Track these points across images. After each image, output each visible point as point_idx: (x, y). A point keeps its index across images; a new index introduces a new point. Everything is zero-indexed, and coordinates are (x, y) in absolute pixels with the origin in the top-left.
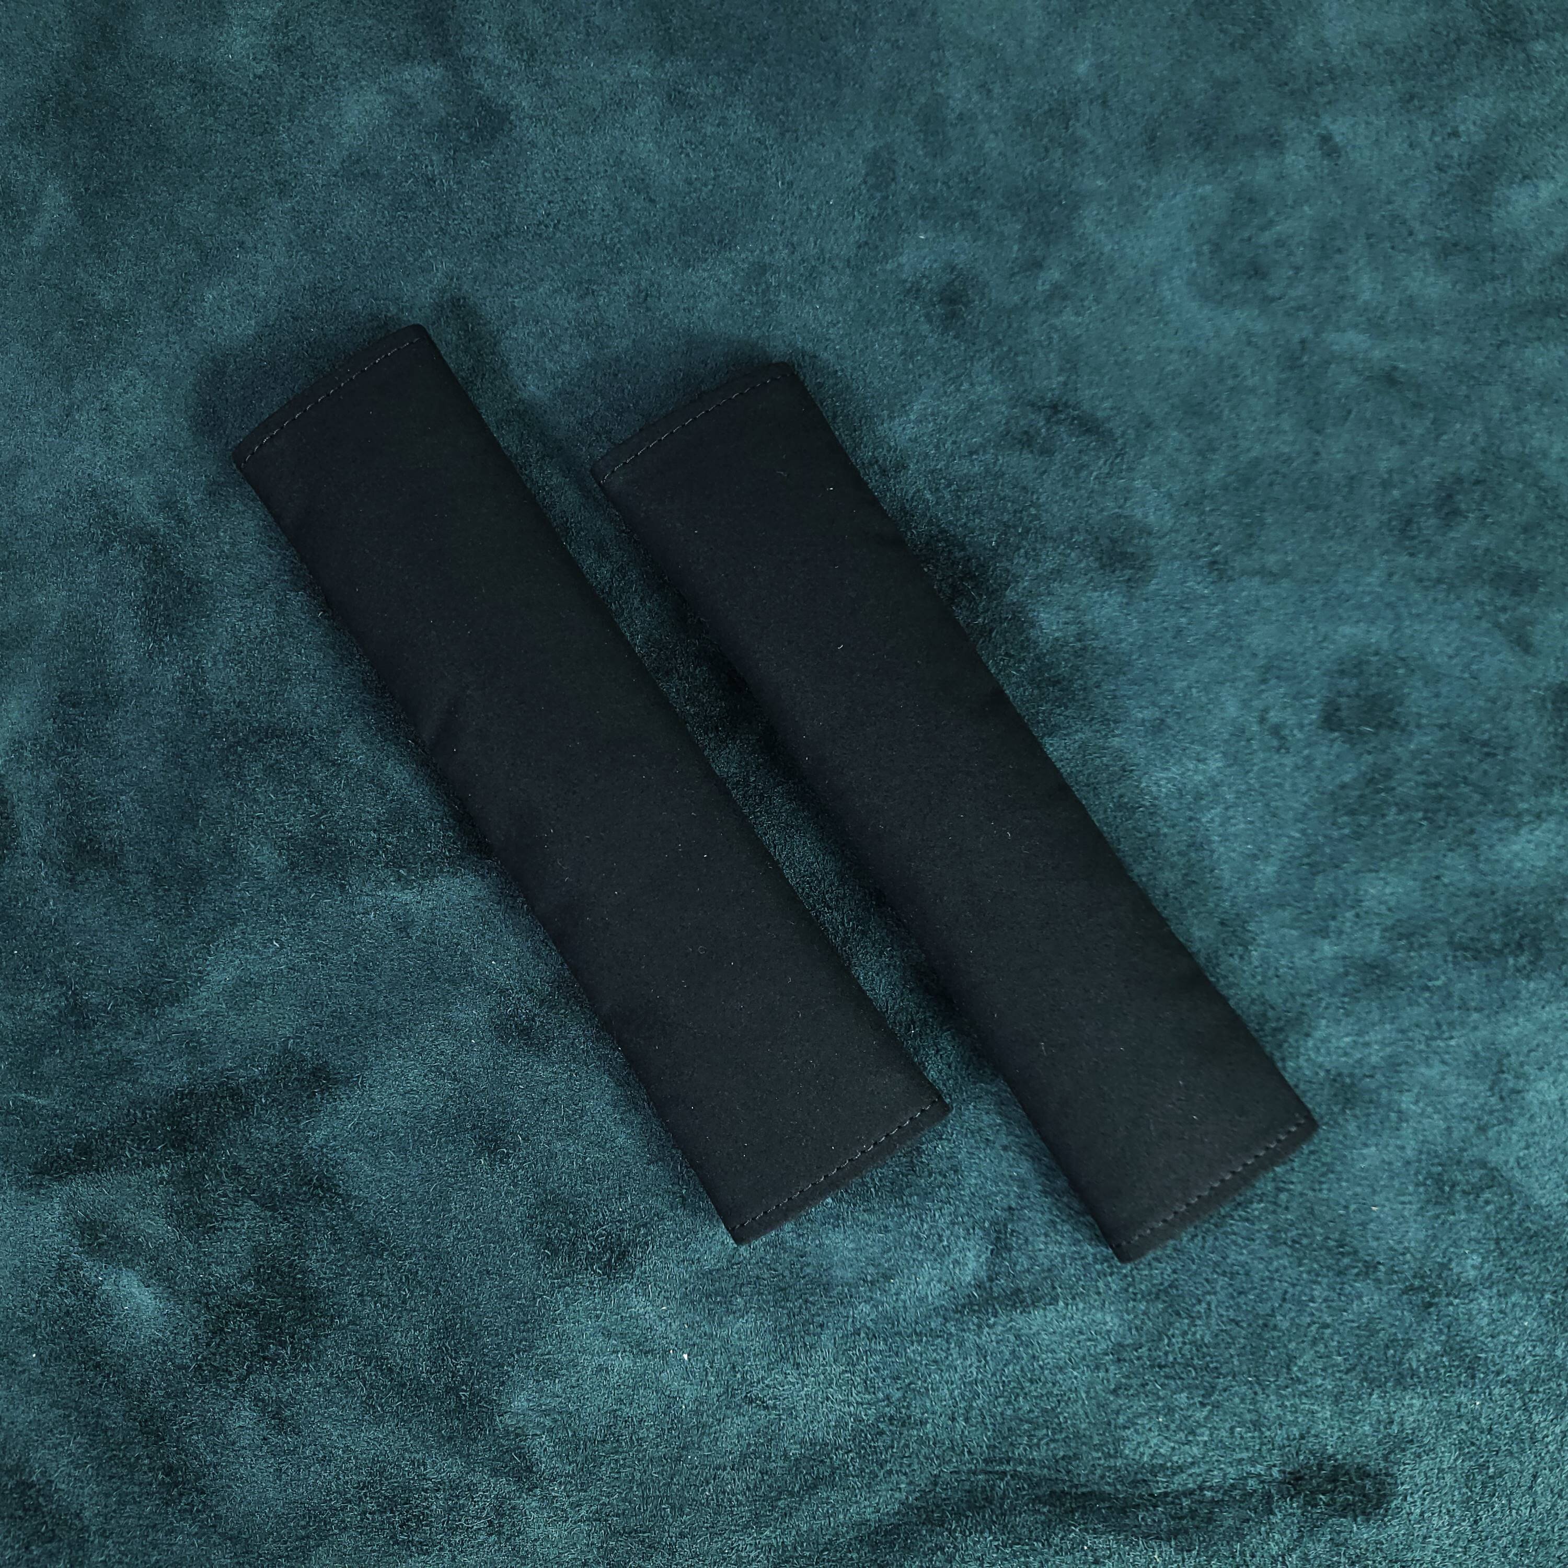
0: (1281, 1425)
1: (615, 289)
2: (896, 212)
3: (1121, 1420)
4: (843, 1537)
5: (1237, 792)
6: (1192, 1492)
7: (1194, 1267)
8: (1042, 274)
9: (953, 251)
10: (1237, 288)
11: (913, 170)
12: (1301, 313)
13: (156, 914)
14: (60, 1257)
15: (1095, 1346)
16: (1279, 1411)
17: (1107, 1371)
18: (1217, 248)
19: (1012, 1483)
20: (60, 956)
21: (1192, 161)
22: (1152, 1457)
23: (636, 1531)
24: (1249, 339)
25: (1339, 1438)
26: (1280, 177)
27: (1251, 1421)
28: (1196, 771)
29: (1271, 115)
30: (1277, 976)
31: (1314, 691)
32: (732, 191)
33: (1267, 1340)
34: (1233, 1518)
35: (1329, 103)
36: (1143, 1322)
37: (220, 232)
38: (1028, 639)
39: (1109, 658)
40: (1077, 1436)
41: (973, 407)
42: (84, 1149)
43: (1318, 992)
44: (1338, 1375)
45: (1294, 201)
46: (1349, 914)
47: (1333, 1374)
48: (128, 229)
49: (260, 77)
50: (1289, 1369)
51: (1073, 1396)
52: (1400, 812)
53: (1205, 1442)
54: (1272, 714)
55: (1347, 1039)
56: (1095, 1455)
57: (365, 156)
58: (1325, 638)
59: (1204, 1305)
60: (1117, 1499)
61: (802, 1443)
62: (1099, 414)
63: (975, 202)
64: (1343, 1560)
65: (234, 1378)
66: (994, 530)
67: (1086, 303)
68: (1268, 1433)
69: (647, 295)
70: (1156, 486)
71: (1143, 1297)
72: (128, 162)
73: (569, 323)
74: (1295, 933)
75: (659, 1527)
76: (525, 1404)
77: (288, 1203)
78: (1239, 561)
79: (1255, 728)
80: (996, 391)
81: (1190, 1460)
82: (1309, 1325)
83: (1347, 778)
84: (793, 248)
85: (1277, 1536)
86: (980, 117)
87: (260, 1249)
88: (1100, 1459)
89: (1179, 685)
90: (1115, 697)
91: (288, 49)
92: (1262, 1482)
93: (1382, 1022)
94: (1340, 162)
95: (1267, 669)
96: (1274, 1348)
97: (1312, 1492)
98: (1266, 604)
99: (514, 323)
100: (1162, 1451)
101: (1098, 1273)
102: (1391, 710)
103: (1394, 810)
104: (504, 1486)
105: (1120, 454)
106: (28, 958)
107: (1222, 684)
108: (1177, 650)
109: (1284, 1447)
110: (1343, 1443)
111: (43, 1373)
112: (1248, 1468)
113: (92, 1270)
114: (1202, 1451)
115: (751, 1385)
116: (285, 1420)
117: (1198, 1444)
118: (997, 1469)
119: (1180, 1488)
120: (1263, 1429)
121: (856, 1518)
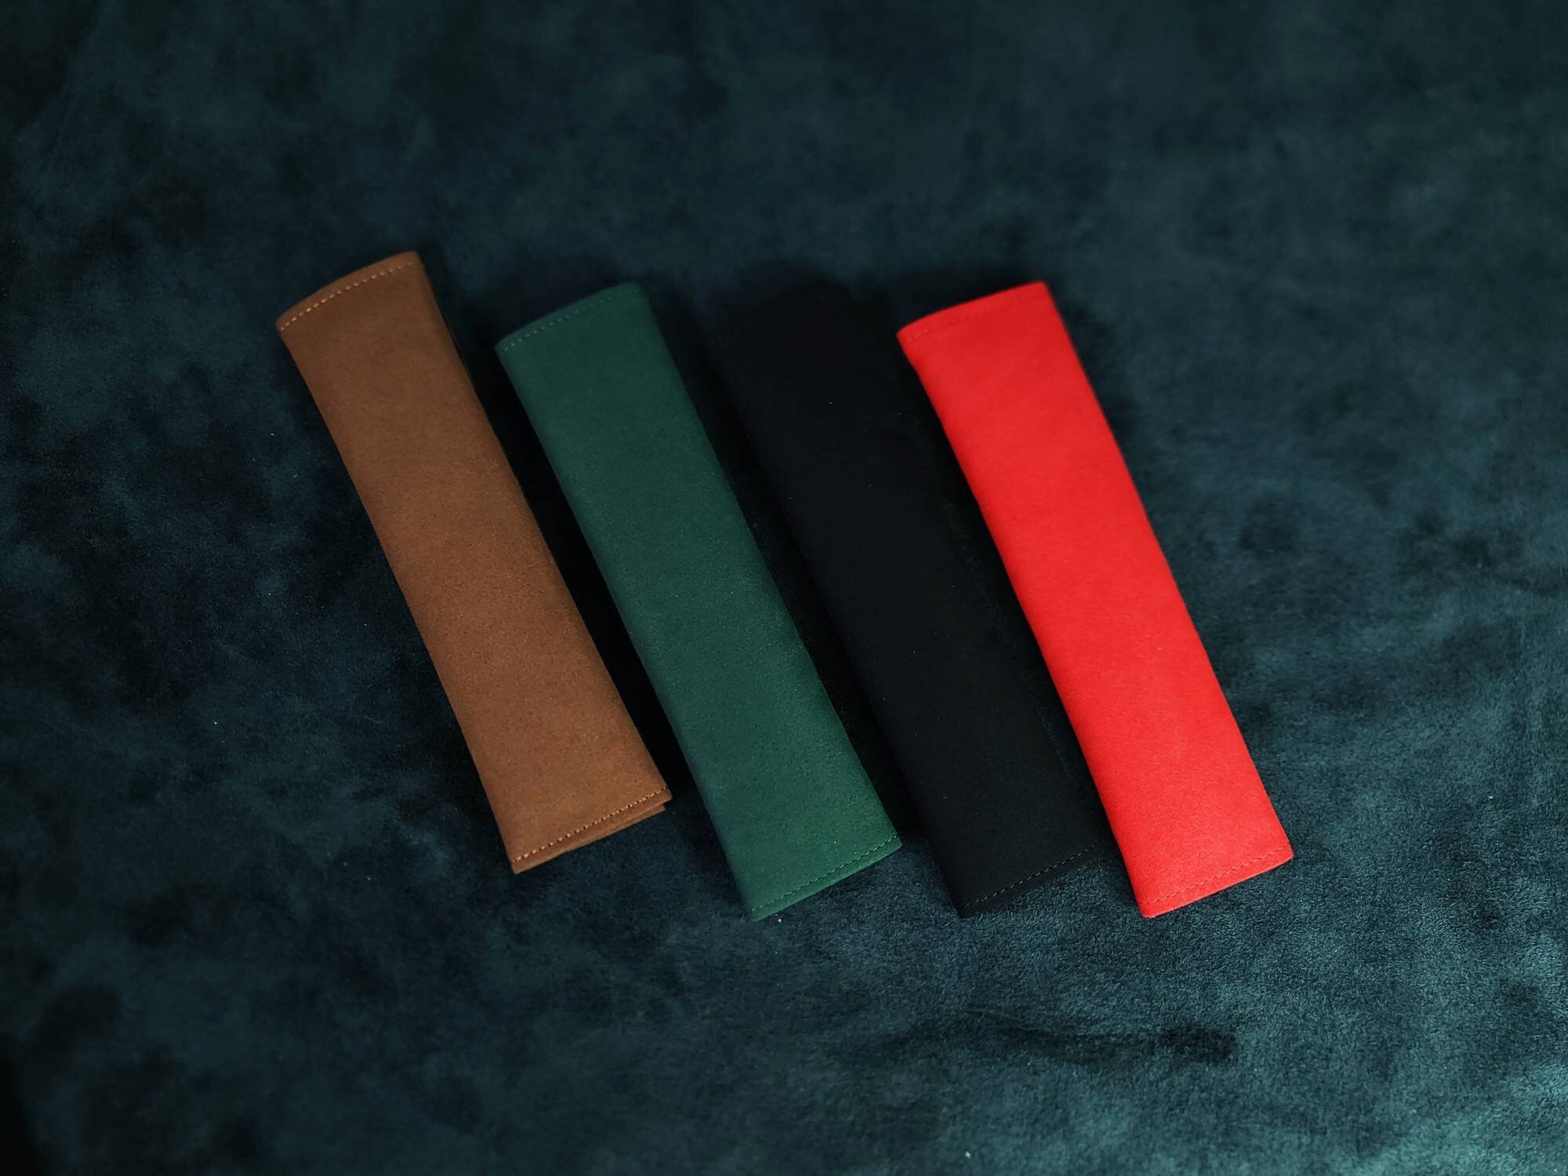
0: (1165, 1000)
2: (981, 177)
3: (1060, 987)
4: (873, 1042)
6: (1102, 1037)
8: (1078, 224)
9: (1017, 206)
10: (1209, 242)
14: (386, 821)
15: (1047, 938)
16: (1165, 991)
17: (1053, 955)
18: (1198, 215)
19: (985, 1020)
20: (393, 630)
22: (1079, 1012)
23: (740, 1027)
25: (1203, 1012)
27: (1146, 996)
31: (1236, 522)
33: (1161, 946)
34: (1128, 1055)
35: (1283, 121)
36: (1080, 927)
40: (1030, 994)
42: (404, 754)
44: (1206, 972)
47: (1204, 971)
50: (1174, 966)
51: (1030, 969)
52: (1287, 608)
53: (1114, 1007)
56: (1040, 1007)
57: (628, 115)
58: (1247, 486)
60: (1052, 1036)
61: (851, 983)
64: (1196, 1088)
65: (492, 907)
67: (1106, 246)
68: (1156, 1004)
76: (675, 941)
78: (1193, 430)
81: (1103, 1016)
82: (1191, 939)
83: (1253, 582)
85: (1155, 1069)
88: (1044, 1010)
92: (1150, 1035)
94: (1289, 163)
96: (1166, 951)
97: (1181, 1045)
98: (1208, 460)
100: (1085, 1009)
102: (1288, 538)
103: (1283, 606)
104: (659, 990)
109: (1166, 1014)
110: (1205, 1015)
111: (373, 891)
112: (1141, 1025)
113: (405, 831)
114: (1112, 1011)
115: (821, 943)
116: (521, 936)
117: (1109, 1007)
118: (976, 1010)
119: (1095, 1034)
120: (1154, 1002)
121: (883, 1032)
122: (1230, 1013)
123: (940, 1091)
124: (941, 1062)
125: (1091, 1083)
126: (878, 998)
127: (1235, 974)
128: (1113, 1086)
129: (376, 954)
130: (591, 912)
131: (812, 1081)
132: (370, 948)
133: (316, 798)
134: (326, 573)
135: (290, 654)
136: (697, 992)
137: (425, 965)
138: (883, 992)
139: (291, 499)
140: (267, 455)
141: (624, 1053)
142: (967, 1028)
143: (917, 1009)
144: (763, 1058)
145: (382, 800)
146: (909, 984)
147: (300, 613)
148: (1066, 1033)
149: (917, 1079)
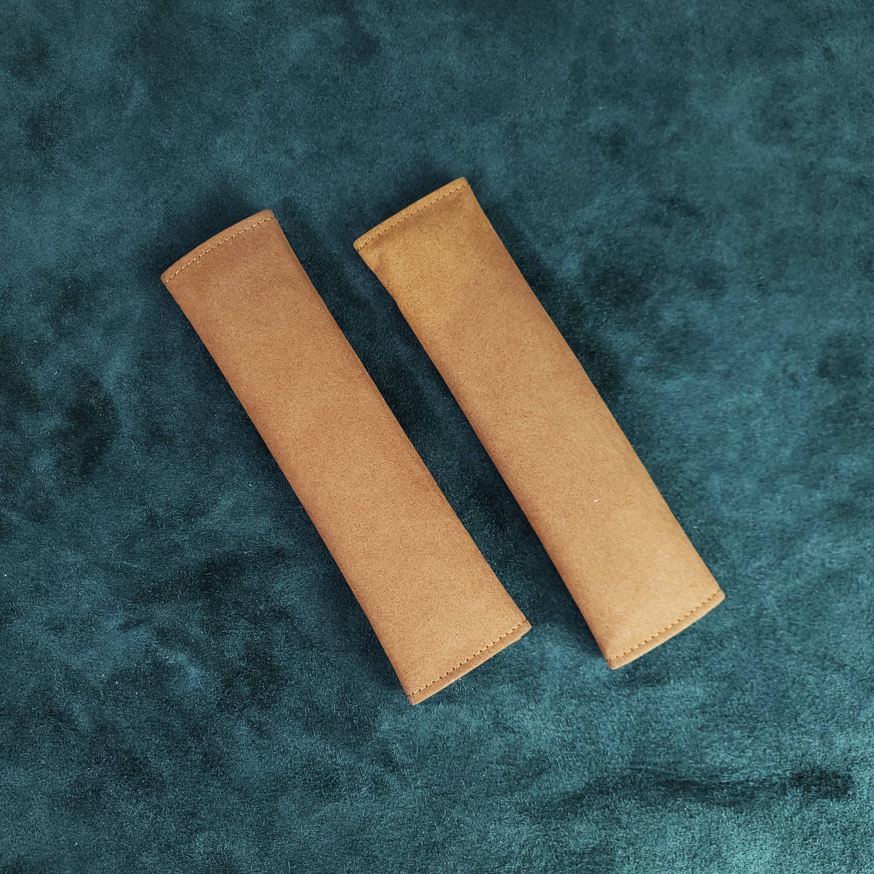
0: (792, 749)
1: (435, 137)
2: (587, 95)
3: (704, 743)
4: (556, 799)
5: (770, 410)
6: (742, 783)
7: (744, 664)
8: (667, 128)
9: (617, 116)
10: (775, 134)
11: (596, 71)
12: (811, 147)
13: (192, 469)
14: (146, 645)
15: (690, 704)
16: (791, 742)
17: (697, 718)
18: (764, 112)
19: (645, 775)
20: (143, 491)
21: (752, 64)
22: (721, 763)
23: (446, 794)
24: (781, 162)
25: (823, 757)
26: (801, 72)
27: (775, 746)
28: (748, 399)
29: (796, 37)
30: (791, 510)
31: (814, 356)
32: (499, 82)
33: (783, 704)
34: (765, 797)
35: (830, 29)
36: (716, 693)
37: (224, 108)
38: (657, 327)
39: (702, 337)
40: (680, 751)
41: (627, 201)
42: (157, 590)
43: (813, 519)
44: (823, 723)
45: (808, 85)
46: (832, 477)
47: (820, 723)
48: (177, 106)
49: (246, 24)
50: (796, 720)
51: (678, 730)
52: (862, 422)
53: (750, 757)
54: (790, 368)
55: (829, 544)
56: (690, 761)
57: (301, 66)
58: (821, 326)
59: (749, 685)
60: (702, 785)
61: (533, 751)
62: (697, 205)
63: (630, 88)
64: (824, 820)
65: (237, 709)
66: (640, 267)
67: (691, 144)
68: (784, 753)
69: (452, 141)
70: (728, 244)
71: (716, 679)
72: (176, 70)
73: (410, 156)
74: (801, 486)
75: (459, 792)
76: (388, 727)
77: (263, 621)
78: (774, 285)
79: (781, 375)
80: (640, 193)
81: (741, 766)
82: (807, 697)
83: (831, 403)
84: (532, 115)
85: (788, 807)
86: (634, 41)
87: (248, 644)
88: (692, 763)
90: (704, 358)
91: (261, 9)
92: (781, 778)
93: (848, 535)
94: (834, 63)
95: (788, 343)
96: (788, 708)
97: (808, 785)
98: (788, 308)
99: (381, 156)
100: (727, 761)
101: (692, 666)
102: (857, 365)
103: (858, 420)
104: (378, 769)
105: (708, 226)
106: (127, 492)
107: (762, 351)
108: (739, 333)
109: (793, 760)
110: (825, 759)
111: (140, 704)
112: (773, 771)
113: (163, 653)
114: (748, 761)
115: (506, 720)
116: (263, 732)
117: (746, 757)
118: (637, 767)
119: (736, 780)
120: (782, 751)
121: (562, 790)
122: (845, 756)
123: (615, 837)
124: (612, 812)
125: (737, 822)
126: (556, 762)
127: (846, 723)
128: (756, 823)
129: (146, 754)
130: (318, 708)
131: (509, 835)
132: (141, 750)
133: (89, 630)
134: (86, 449)
135: (61, 516)
136: (409, 768)
137: (187, 760)
138: (560, 757)
139: (54, 391)
140: (32, 358)
141: (353, 822)
142: (631, 782)
143: (588, 769)
144: (467, 818)
145: (142, 629)
146: (580, 749)
147: (68, 482)
148: (713, 782)
149: (595, 828)
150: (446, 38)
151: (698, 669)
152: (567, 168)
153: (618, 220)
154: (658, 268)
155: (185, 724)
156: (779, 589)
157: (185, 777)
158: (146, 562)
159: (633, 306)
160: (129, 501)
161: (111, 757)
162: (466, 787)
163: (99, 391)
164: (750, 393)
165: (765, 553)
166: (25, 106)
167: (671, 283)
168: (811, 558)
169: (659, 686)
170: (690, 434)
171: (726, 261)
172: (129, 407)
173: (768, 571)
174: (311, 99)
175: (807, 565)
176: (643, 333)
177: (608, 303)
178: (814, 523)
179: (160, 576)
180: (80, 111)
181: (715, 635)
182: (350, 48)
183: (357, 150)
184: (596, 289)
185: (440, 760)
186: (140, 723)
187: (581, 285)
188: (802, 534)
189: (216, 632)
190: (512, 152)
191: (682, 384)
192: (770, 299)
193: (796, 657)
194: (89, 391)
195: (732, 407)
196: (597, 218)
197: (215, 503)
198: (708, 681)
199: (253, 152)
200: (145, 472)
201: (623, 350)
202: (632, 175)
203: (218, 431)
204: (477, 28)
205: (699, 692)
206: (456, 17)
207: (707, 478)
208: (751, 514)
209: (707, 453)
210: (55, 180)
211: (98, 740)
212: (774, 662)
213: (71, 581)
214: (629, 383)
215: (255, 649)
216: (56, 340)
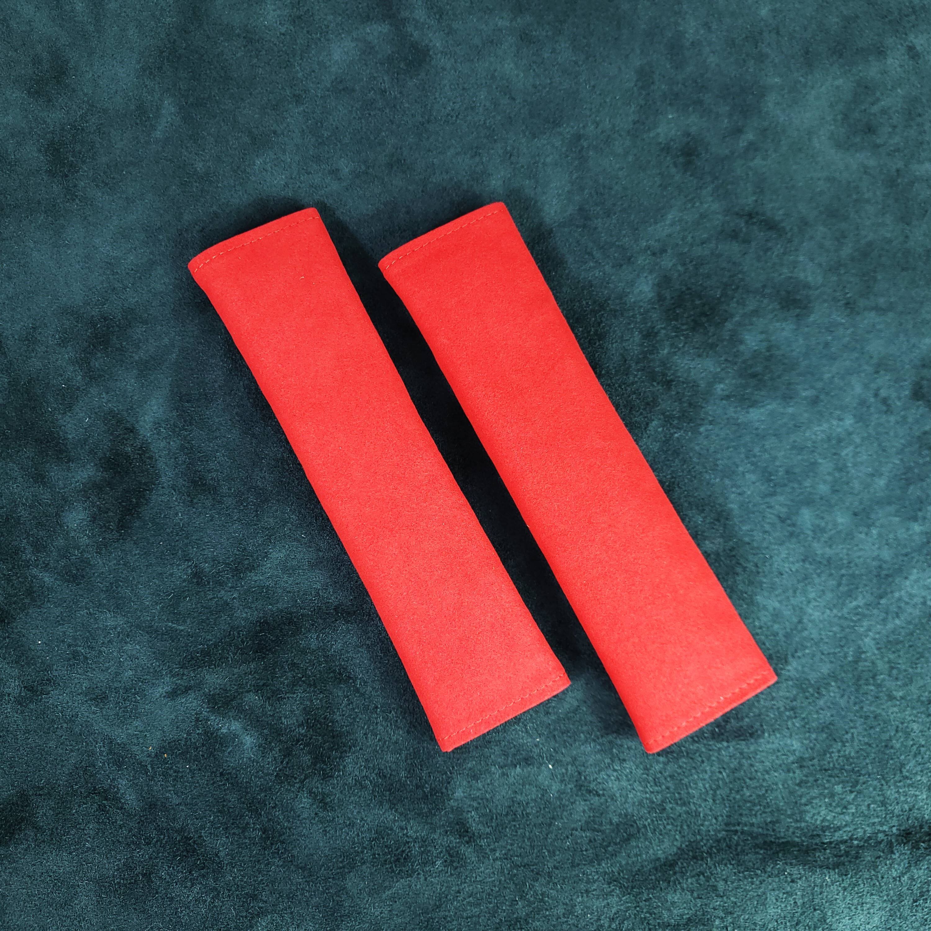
0: (898, 803)
1: (492, 152)
2: (655, 103)
3: (804, 800)
4: (646, 867)
5: (862, 437)
6: (846, 841)
7: (843, 713)
8: (742, 136)
9: (688, 124)
10: (858, 140)
11: (664, 77)
12: (897, 154)
13: (239, 520)
14: (196, 714)
15: (787, 759)
16: (897, 795)
17: (794, 773)
18: (846, 117)
20: (186, 545)
21: (831, 65)
22: (823, 821)
23: (528, 865)
24: (866, 170)
26: (884, 72)
27: (880, 801)
28: (838, 426)
29: (878, 35)
30: (888, 544)
31: (907, 377)
32: (560, 90)
33: (886, 754)
34: (871, 856)
35: (913, 26)
36: (815, 745)
38: (738, 351)
39: (786, 361)
40: (778, 810)
41: (703, 216)
42: (206, 653)
43: (911, 553)
45: (892, 87)
47: (927, 773)
48: (210, 125)
49: (283, 34)
50: (901, 772)
51: (775, 787)
53: (853, 814)
54: (882, 391)
56: (789, 820)
57: (345, 79)
59: (850, 735)
60: (803, 845)
62: (777, 218)
63: (701, 94)
65: (297, 781)
66: (718, 287)
67: (769, 153)
68: (890, 808)
69: (511, 156)
70: (812, 260)
71: (814, 730)
72: (209, 86)
73: (466, 173)
74: (897, 519)
75: (542, 863)
76: (462, 794)
77: (322, 683)
78: (862, 303)
79: (872, 400)
80: (715, 206)
81: (844, 823)
82: (912, 746)
84: (597, 124)
85: (896, 866)
86: (704, 44)
87: (308, 709)
88: (791, 822)
89: (827, 376)
90: (790, 384)
91: (299, 17)
92: (887, 835)
94: (919, 62)
95: (879, 365)
96: (892, 759)
97: (916, 842)
98: (878, 327)
99: (434, 174)
100: (828, 818)
101: (788, 717)
104: (453, 840)
105: (790, 241)
106: (169, 547)
107: (851, 374)
108: (826, 355)
109: (900, 815)
111: (192, 778)
112: (879, 827)
113: (215, 721)
114: (851, 818)
115: (590, 782)
116: (327, 804)
117: (849, 814)
118: (733, 828)
119: (839, 839)
120: (888, 806)
121: (653, 857)
123: (711, 906)
124: (708, 879)
125: (843, 885)
126: (645, 826)
128: (862, 886)
129: (201, 833)
130: (385, 777)
131: (597, 907)
132: (195, 828)
133: (134, 699)
134: (123, 501)
135: (98, 576)
136: (487, 838)
137: (245, 838)
138: (649, 820)
139: (86, 440)
140: (61, 404)
141: (428, 898)
142: (727, 846)
143: (680, 833)
144: (552, 891)
145: (192, 695)
146: (671, 811)
147: (104, 539)
148: (814, 842)
149: (690, 897)
150: (501, 44)
151: (794, 720)
152: (636, 182)
153: (692, 237)
154: (738, 287)
155: (241, 798)
156: (878, 631)
157: (244, 856)
158: (192, 623)
159: (712, 330)
160: (172, 556)
161: (162, 837)
162: (550, 857)
163: (135, 438)
164: (840, 420)
165: (861, 592)
166: (44, 129)
167: (752, 304)
168: (911, 596)
169: (752, 740)
170: (777, 466)
171: (810, 279)
172: (169, 454)
173: (867, 612)
174: (357, 114)
175: (907, 603)
176: (722, 359)
177: (684, 327)
178: (913, 558)
179: (209, 637)
180: (104, 133)
181: (812, 682)
182: (397, 58)
183: (408, 168)
184: (671, 312)
185: (519, 828)
186: (193, 799)
187: (655, 308)
188: (900, 570)
189: (272, 696)
190: (576, 167)
191: (767, 412)
192: (858, 318)
193: (898, 703)
194: (124, 438)
195: (821, 436)
196: (670, 236)
197: (266, 556)
198: (805, 733)
199: (295, 174)
200: (189, 525)
201: (703, 378)
202: (706, 188)
203: (267, 478)
204: (534, 33)
205: (796, 745)
206: (511, 21)
207: (797, 513)
208: (845, 551)
209: (796, 486)
210: (79, 210)
211: (146, 819)
212: (876, 709)
213: (111, 646)
214: (710, 413)
215: (315, 714)
216: (86, 384)
